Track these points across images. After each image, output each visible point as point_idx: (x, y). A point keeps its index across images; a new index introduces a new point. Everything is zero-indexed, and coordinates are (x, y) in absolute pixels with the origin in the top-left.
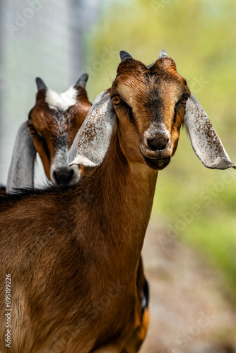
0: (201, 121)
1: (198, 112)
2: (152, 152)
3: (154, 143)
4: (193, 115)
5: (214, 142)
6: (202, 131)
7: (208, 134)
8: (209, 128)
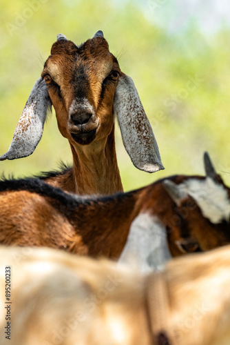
0: (133, 113)
1: (130, 103)
2: (75, 127)
3: (76, 117)
4: (125, 107)
5: (144, 137)
6: (132, 125)
7: (139, 128)
8: (140, 122)
